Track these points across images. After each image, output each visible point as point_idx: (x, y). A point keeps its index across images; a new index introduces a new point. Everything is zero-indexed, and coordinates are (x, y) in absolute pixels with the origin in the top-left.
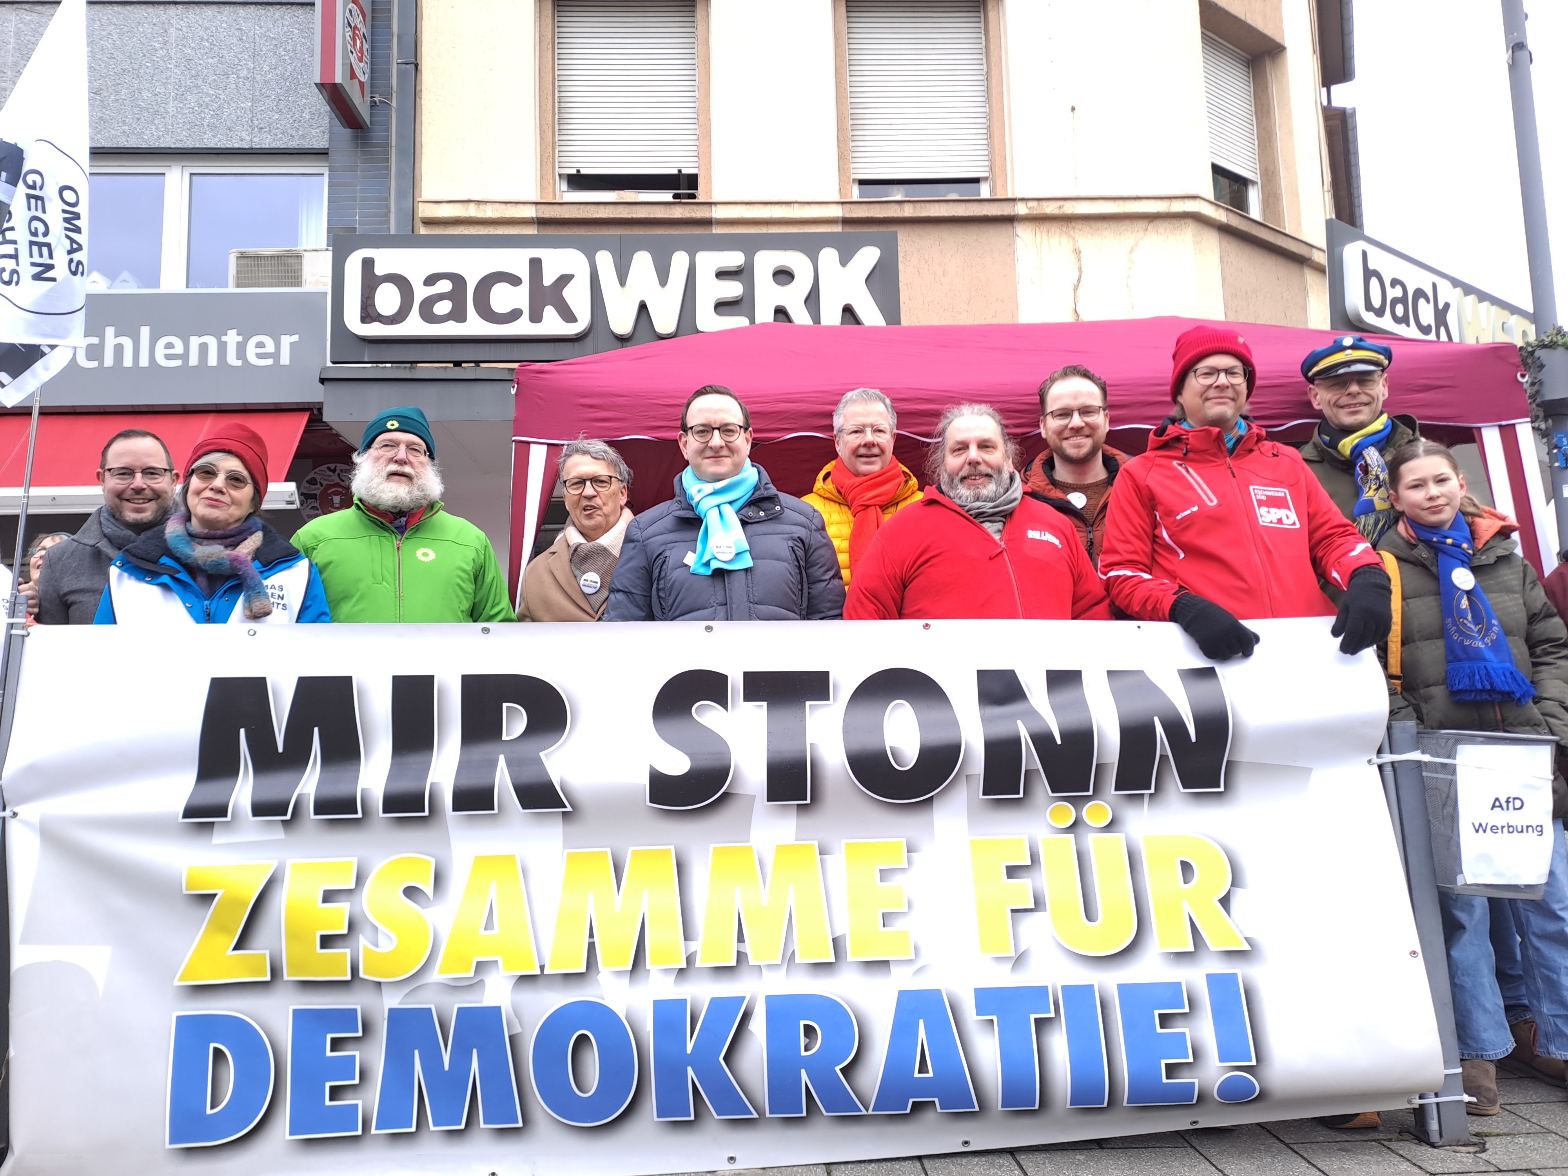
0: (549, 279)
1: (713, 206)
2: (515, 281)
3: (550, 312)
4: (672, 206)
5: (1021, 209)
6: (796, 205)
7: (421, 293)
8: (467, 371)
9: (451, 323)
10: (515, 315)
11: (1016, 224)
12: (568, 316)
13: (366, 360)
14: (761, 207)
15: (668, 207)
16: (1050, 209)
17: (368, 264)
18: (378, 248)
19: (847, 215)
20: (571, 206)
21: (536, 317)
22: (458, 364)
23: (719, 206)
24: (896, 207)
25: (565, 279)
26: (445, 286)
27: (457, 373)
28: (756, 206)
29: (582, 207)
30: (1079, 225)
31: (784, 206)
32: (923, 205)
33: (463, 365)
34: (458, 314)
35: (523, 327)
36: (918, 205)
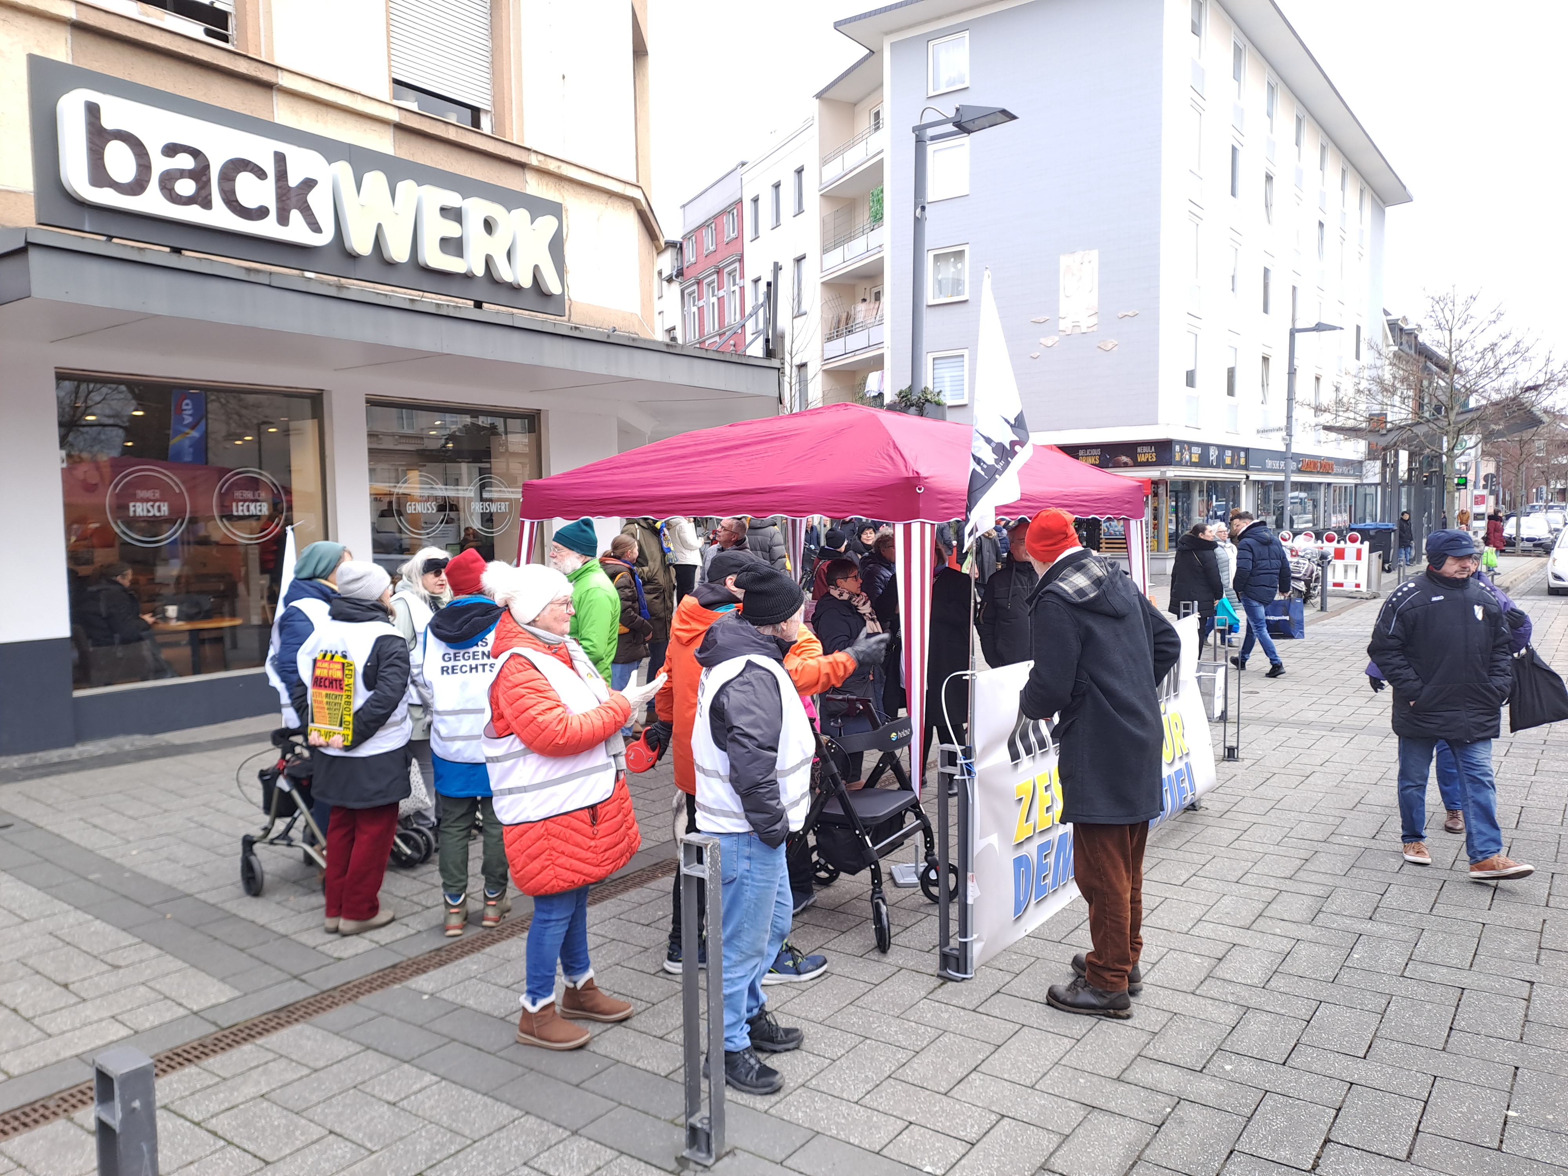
0: (294, 180)
1: (279, 71)
2: (261, 174)
3: (295, 215)
5: (534, 160)
6: (359, 97)
7: (160, 164)
9: (195, 207)
10: (261, 213)
11: (526, 171)
12: (315, 227)
13: (87, 229)
16: (552, 166)
17: (93, 111)
18: (104, 93)
19: (403, 122)
21: (283, 220)
22: (177, 251)
23: (285, 73)
25: (309, 184)
26: (185, 162)
27: (174, 261)
30: (567, 186)
33: (184, 252)
34: (203, 200)
35: (268, 228)
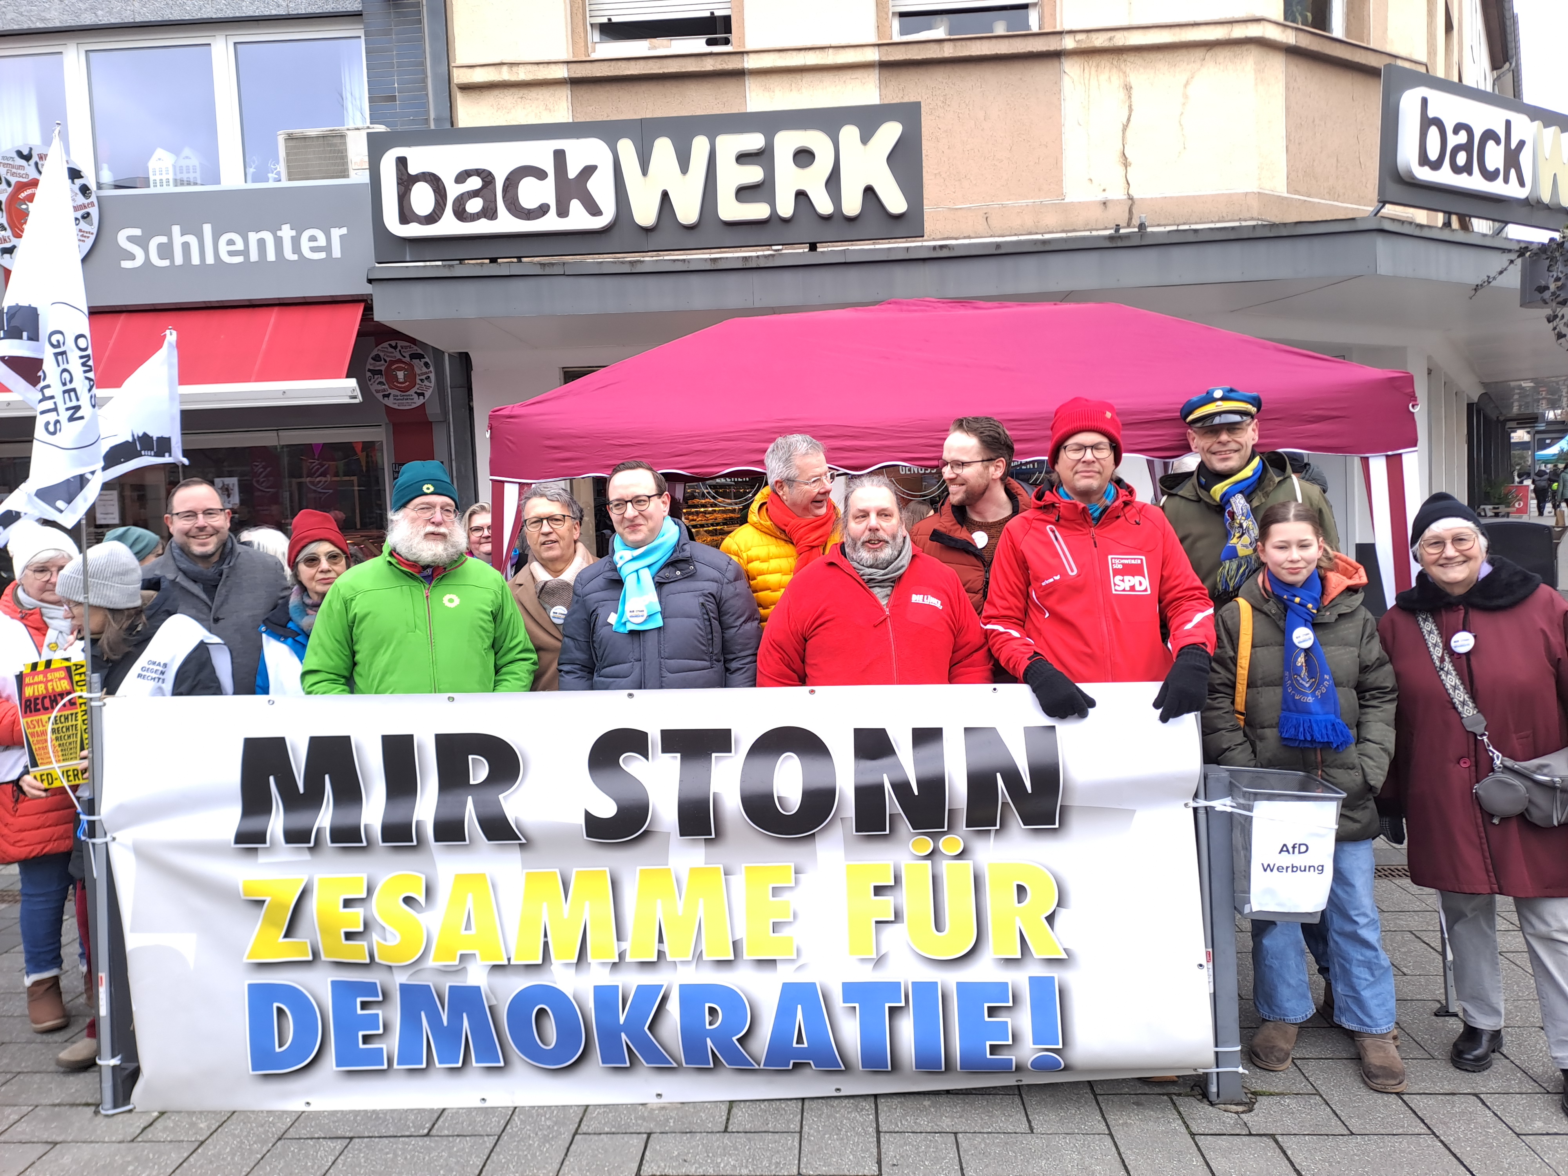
0: (573, 172)
1: (745, 56)
2: (540, 174)
3: (575, 205)
4: (704, 58)
5: (1069, 43)
6: (831, 50)
7: (453, 191)
8: (504, 267)
9: (483, 221)
10: (543, 210)
11: (1063, 60)
12: (594, 210)
13: (408, 259)
14: (794, 53)
15: (699, 59)
16: (1100, 41)
17: (402, 162)
18: (409, 146)
19: (884, 59)
20: (602, 64)
21: (563, 212)
22: (493, 260)
23: (751, 55)
24: (935, 46)
25: (589, 171)
26: (475, 183)
27: (493, 270)
28: (790, 52)
29: (613, 63)
30: (1131, 58)
31: (818, 52)
32: (964, 43)
33: (499, 260)
34: (489, 213)
35: (550, 223)
36: (959, 43)
